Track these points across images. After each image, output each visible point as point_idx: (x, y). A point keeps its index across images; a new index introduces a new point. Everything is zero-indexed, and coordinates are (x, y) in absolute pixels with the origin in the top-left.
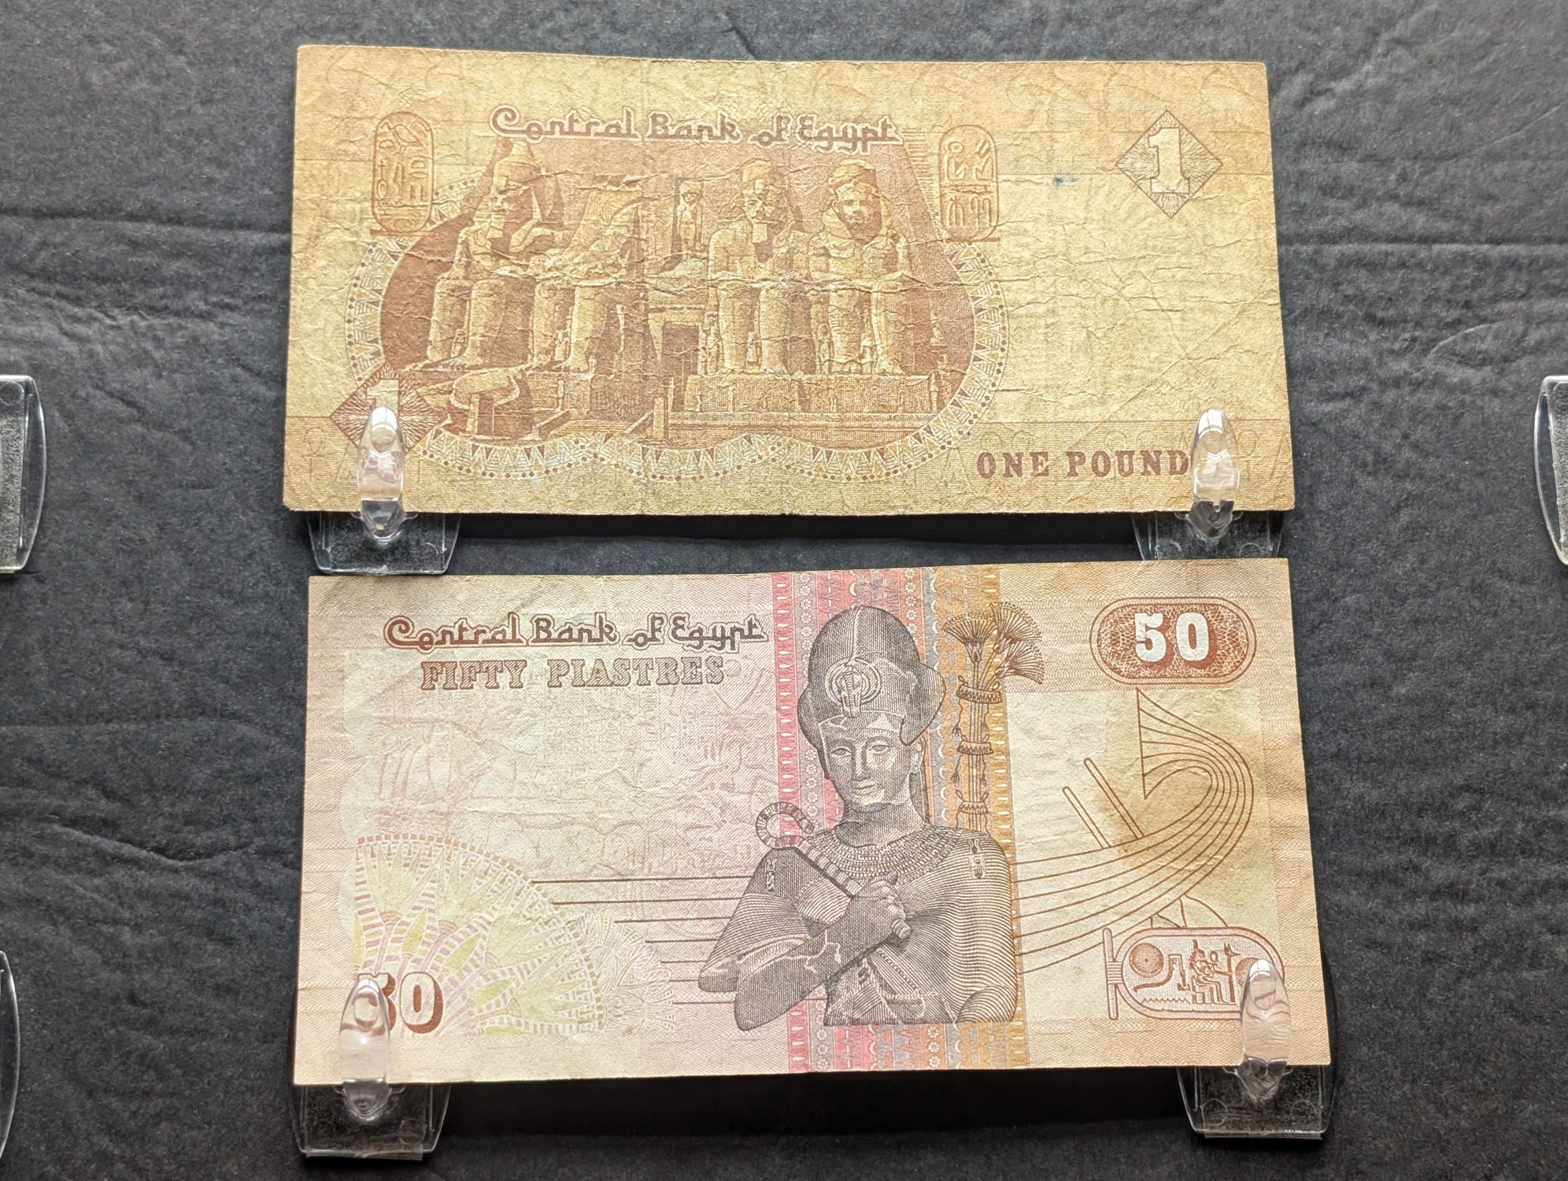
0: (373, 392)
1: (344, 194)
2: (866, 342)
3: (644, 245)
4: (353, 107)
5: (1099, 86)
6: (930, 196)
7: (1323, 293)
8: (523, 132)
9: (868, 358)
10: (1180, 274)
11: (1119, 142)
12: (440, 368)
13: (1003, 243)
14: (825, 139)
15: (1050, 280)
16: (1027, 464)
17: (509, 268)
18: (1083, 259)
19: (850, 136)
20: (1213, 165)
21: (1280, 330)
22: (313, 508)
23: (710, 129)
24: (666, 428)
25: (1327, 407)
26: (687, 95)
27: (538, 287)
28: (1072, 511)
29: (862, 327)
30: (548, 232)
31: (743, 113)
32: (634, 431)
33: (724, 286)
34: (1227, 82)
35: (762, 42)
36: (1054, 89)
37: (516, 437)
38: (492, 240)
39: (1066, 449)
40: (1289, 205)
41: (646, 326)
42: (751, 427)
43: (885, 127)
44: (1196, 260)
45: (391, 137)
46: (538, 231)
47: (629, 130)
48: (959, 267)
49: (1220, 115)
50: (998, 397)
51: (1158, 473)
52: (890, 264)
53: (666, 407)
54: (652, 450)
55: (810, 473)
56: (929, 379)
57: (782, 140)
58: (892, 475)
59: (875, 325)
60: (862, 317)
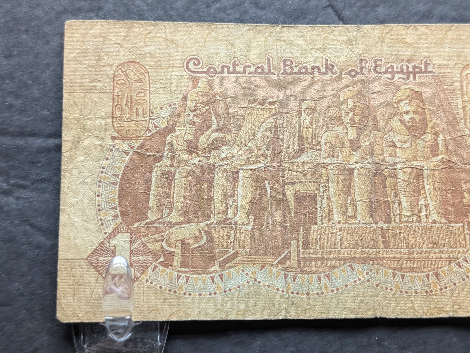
0: (113, 242)
1: (95, 114)
2: (422, 202)
3: (281, 143)
4: (99, 59)
6: (456, 108)
8: (205, 72)
9: (424, 213)
12: (156, 225)
14: (390, 73)
17: (198, 159)
19: (405, 70)
22: (75, 320)
23: (319, 68)
24: (299, 261)
26: (304, 47)
27: (216, 170)
29: (419, 192)
30: (222, 135)
31: (339, 58)
32: (279, 263)
33: (331, 167)
35: (347, 13)
37: (205, 269)
38: (188, 141)
41: (284, 194)
42: (353, 259)
43: (426, 65)
45: (124, 77)
46: (216, 135)
47: (269, 70)
52: (435, 151)
53: (298, 247)
54: (291, 275)
55: (391, 290)
56: (463, 226)
57: (363, 74)
58: (444, 290)
59: (427, 191)
60: (419, 186)
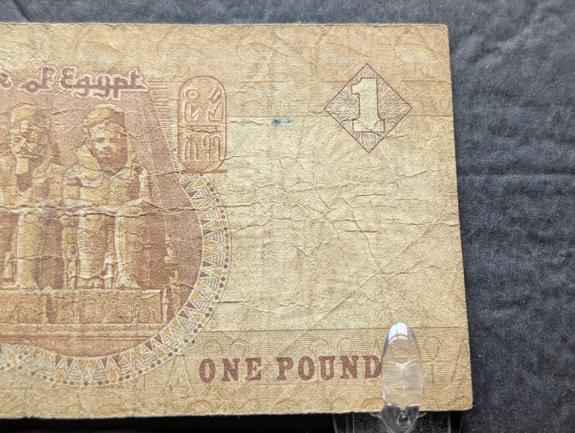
2: (108, 260)
5: (312, 44)
6: (169, 134)
7: (493, 216)
9: (109, 275)
10: (376, 200)
11: (327, 90)
13: (229, 174)
14: (83, 87)
15: (267, 206)
16: (243, 368)
18: (296, 188)
19: (104, 84)
20: (404, 109)
21: (459, 248)
25: (498, 314)
28: (280, 413)
29: (106, 247)
31: (14, 65)
34: (416, 41)
35: (33, 7)
36: (275, 46)
39: (276, 355)
40: (465, 143)
43: (134, 77)
44: (389, 188)
48: (191, 194)
49: (411, 67)
50: (221, 310)
51: (355, 376)
52: (133, 192)
55: (52, 380)
56: (161, 293)
57: (47, 88)
58: (125, 380)
59: (117, 246)
60: (107, 239)
